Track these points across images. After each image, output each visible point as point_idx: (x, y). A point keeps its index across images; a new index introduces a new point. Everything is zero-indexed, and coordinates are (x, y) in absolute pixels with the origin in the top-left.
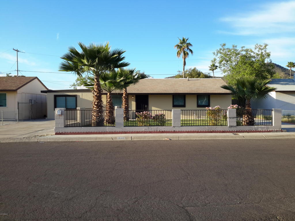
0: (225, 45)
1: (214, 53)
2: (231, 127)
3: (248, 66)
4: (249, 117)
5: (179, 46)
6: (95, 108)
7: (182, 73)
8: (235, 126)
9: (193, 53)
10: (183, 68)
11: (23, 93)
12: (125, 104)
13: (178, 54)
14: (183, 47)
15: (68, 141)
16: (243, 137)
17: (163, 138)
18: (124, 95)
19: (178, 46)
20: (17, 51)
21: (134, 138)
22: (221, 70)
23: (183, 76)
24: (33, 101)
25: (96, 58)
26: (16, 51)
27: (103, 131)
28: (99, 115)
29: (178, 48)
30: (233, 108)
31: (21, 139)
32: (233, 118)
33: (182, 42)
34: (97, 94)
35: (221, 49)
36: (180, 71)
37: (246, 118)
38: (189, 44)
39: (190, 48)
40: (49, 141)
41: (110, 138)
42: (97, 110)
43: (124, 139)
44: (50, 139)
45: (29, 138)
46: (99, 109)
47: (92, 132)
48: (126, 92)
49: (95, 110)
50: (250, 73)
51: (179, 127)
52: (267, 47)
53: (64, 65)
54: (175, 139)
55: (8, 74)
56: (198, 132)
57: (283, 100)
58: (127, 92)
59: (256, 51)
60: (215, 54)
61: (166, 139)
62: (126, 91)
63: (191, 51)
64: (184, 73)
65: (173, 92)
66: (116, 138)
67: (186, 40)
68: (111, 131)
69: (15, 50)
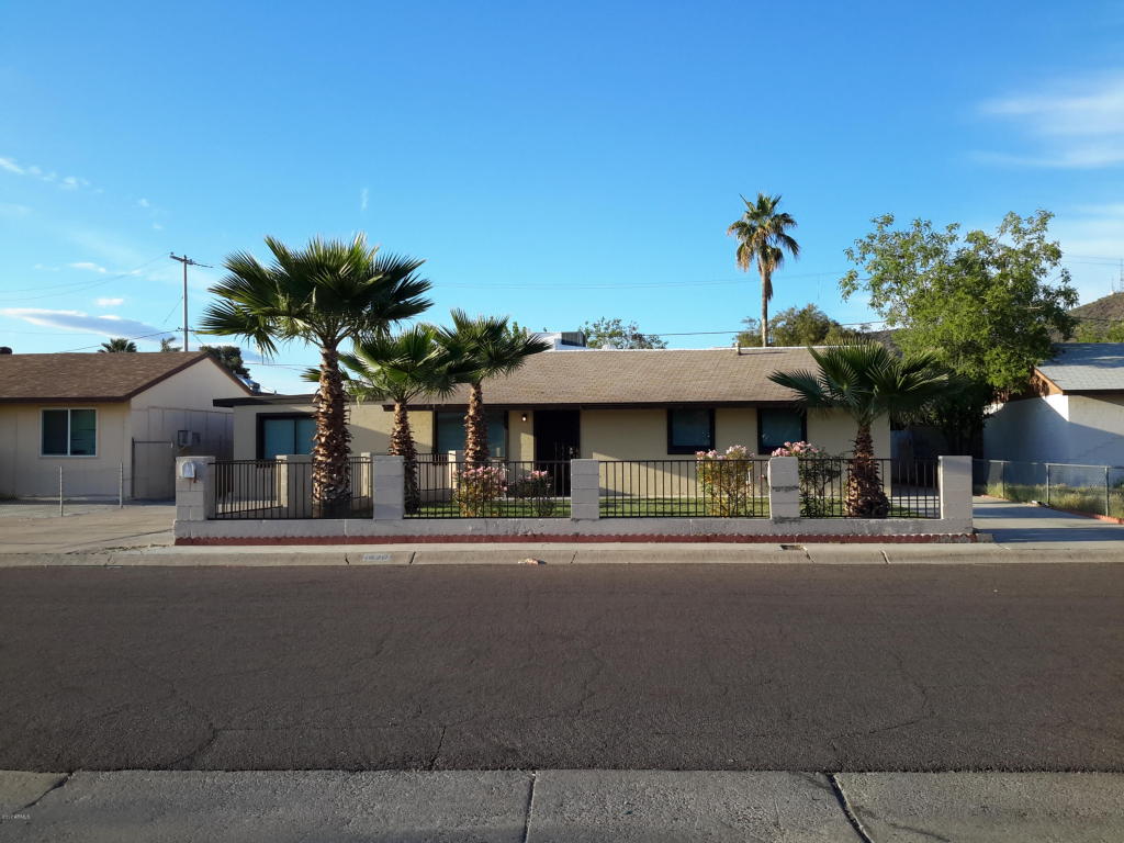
0: (892, 220)
1: (850, 253)
2: (780, 520)
3: (963, 295)
4: (862, 487)
5: (744, 225)
6: (322, 455)
7: (759, 327)
8: (795, 520)
9: (801, 253)
10: (761, 307)
11: (154, 407)
12: (474, 443)
13: (740, 258)
14: (759, 230)
15: (203, 564)
16: (808, 556)
17: (519, 558)
18: (471, 412)
19: (741, 226)
20: (186, 261)
21: (421, 557)
22: (881, 314)
23: (761, 336)
24: (190, 434)
25: (312, 290)
26: (182, 260)
27: (331, 535)
28: (332, 479)
29: (739, 234)
30: (790, 455)
31: (58, 556)
32: (789, 489)
33: (755, 210)
34: (329, 406)
35: (872, 237)
36: (753, 318)
37: (855, 489)
38: (786, 219)
39: (788, 231)
40: (141, 563)
41: (338, 558)
42: (327, 464)
43: (388, 562)
44: (148, 557)
45: (86, 553)
46: (335, 459)
47: (293, 537)
48: (480, 401)
49: (321, 462)
50: (971, 324)
51: (594, 520)
52: (1050, 223)
53: (217, 313)
54: (561, 561)
55: (166, 339)
56: (660, 539)
57: (1099, 426)
58: (485, 401)
59: (1008, 240)
60: (852, 256)
61: (530, 561)
62: (478, 396)
63: (792, 243)
64: (766, 325)
65: (663, 399)
66: (360, 556)
67: (770, 206)
68: (358, 534)
69: (179, 259)
